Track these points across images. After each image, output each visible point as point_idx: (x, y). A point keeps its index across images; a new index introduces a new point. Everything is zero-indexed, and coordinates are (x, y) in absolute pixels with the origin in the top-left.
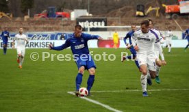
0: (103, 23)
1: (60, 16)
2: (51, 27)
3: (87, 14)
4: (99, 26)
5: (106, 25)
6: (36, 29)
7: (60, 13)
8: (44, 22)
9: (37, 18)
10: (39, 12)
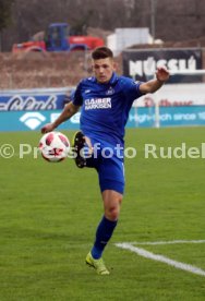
0: (192, 62)
1: (80, 48)
2: (57, 74)
3: (150, 40)
4: (183, 70)
5: (199, 66)
6: (18, 82)
7: (78, 40)
8: (39, 64)
9: (20, 53)
10: (24, 37)
